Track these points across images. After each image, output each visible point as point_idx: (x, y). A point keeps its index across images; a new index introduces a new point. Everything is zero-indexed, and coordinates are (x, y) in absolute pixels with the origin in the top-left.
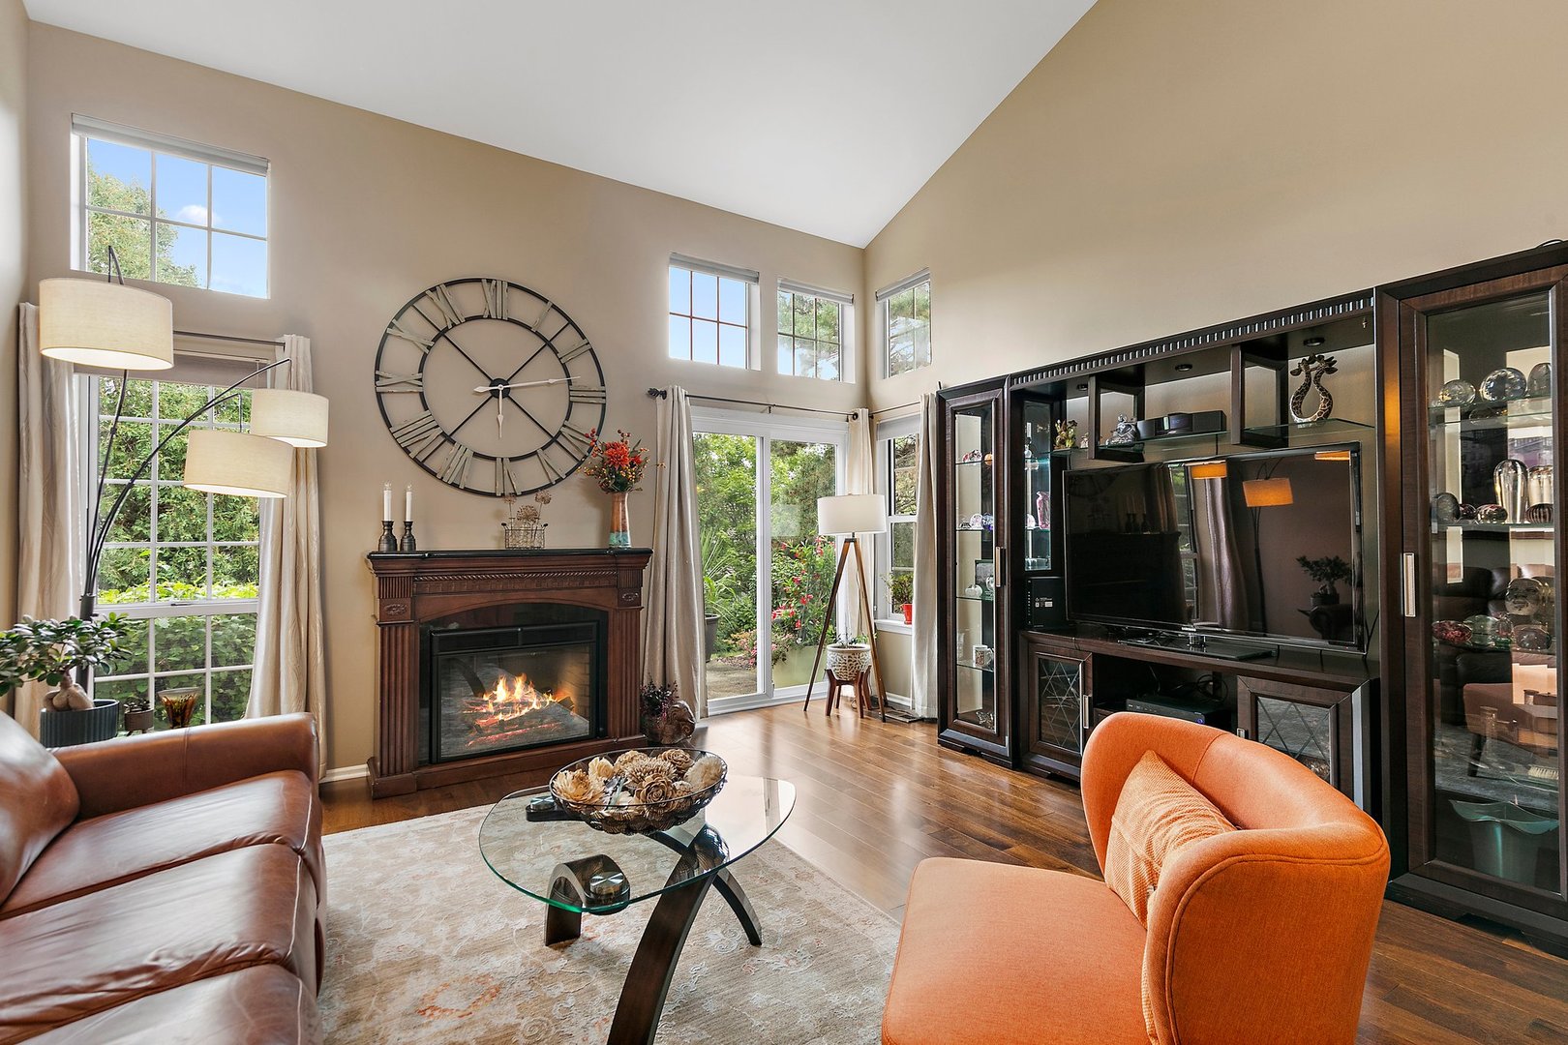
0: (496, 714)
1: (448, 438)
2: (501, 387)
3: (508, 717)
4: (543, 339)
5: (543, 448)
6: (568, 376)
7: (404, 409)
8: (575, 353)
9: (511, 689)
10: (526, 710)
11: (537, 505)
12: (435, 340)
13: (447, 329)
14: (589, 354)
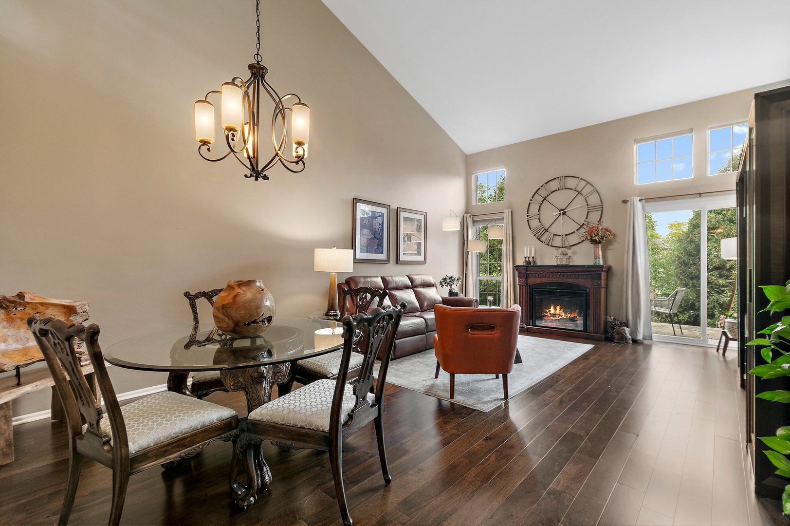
0: (550, 317)
1: (546, 230)
2: (562, 212)
3: (554, 319)
4: (578, 192)
5: (577, 230)
6: (587, 202)
7: (535, 223)
8: (591, 193)
9: (555, 309)
10: (560, 317)
11: (567, 250)
12: (543, 201)
13: (546, 197)
14: (596, 192)
